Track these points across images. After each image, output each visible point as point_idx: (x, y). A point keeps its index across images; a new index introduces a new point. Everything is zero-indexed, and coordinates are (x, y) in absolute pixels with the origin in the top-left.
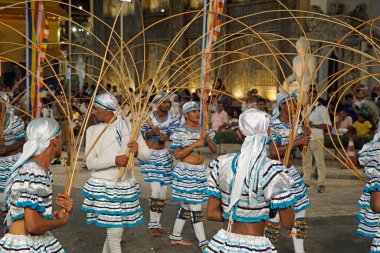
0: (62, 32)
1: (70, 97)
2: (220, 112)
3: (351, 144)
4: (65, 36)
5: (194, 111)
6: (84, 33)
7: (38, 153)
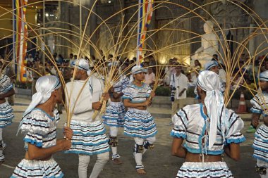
0: (38, 17)
1: (44, 63)
2: (150, 73)
3: (242, 96)
4: (40, 20)
5: (140, 73)
6: (54, 17)
7: (43, 102)
